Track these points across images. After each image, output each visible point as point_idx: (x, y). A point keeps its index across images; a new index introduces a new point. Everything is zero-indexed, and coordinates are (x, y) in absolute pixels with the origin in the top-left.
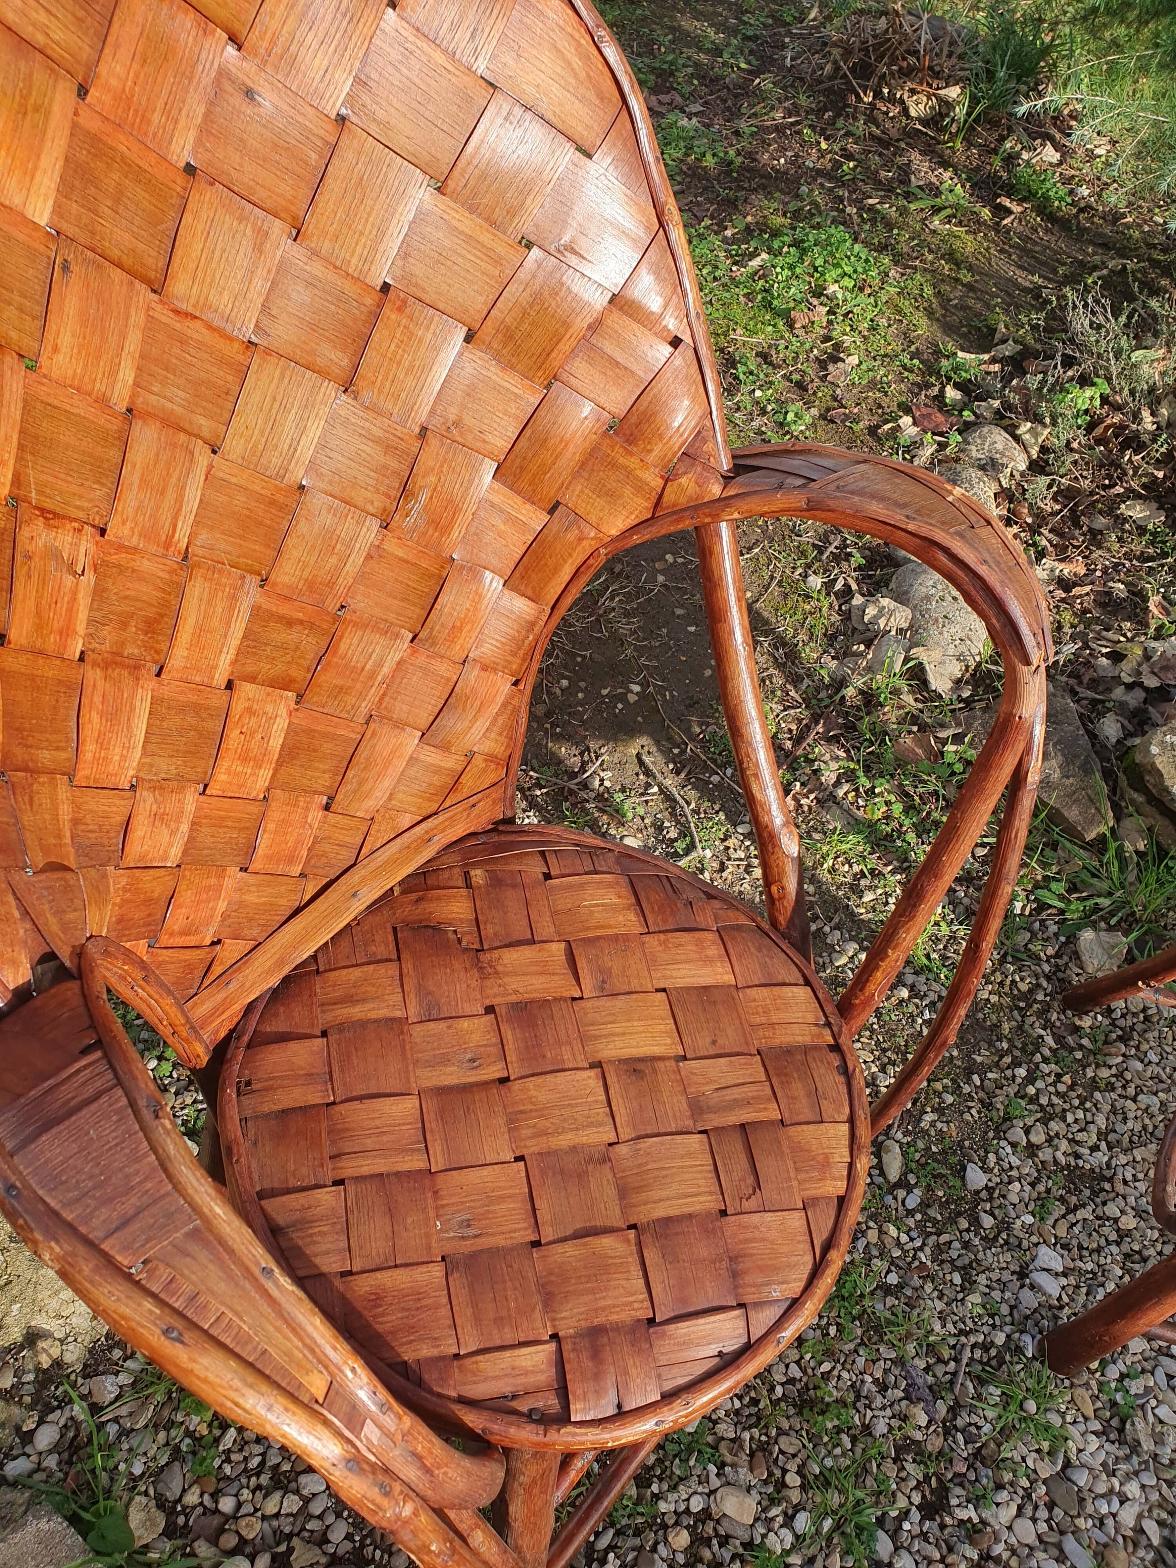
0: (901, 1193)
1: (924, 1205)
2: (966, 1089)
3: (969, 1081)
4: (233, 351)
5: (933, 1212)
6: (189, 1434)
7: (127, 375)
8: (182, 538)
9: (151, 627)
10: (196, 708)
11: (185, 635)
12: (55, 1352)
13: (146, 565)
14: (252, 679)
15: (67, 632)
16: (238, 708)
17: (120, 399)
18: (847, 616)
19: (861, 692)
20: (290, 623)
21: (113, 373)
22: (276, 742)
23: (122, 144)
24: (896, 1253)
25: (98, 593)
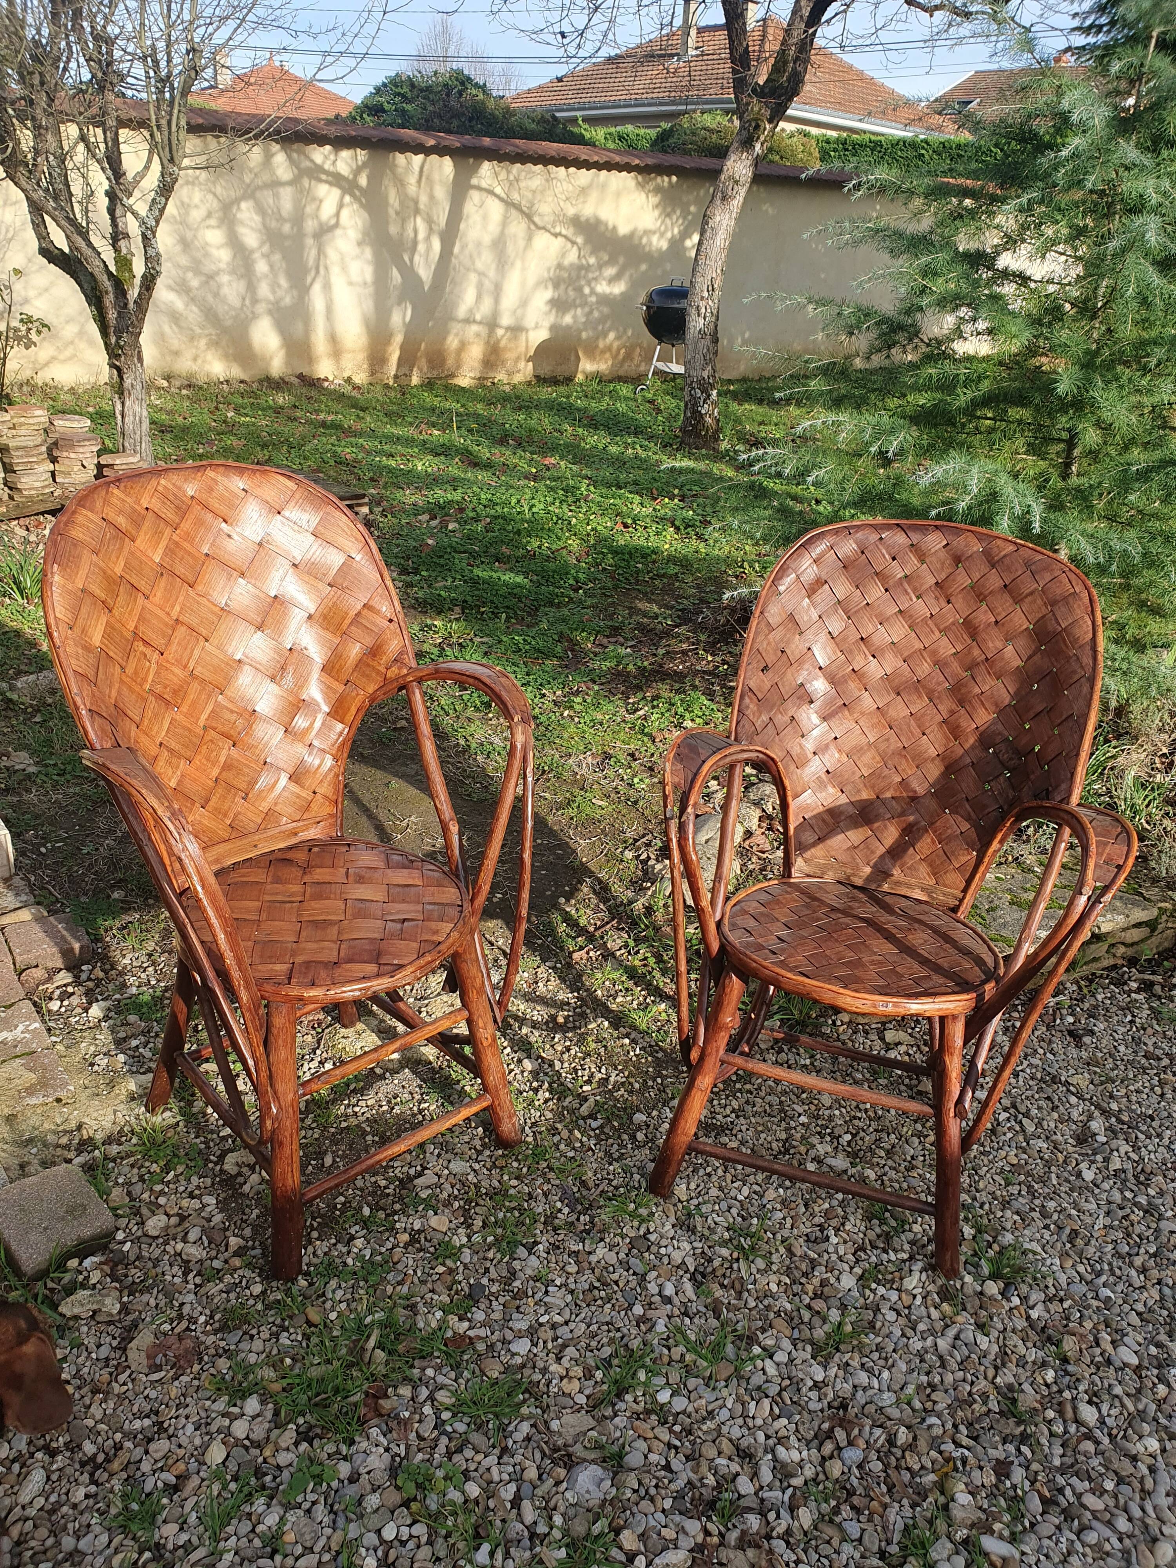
0: (589, 1121)
1: (601, 1127)
2: (650, 1083)
3: (654, 1080)
4: (217, 609)
5: (606, 1130)
6: (149, 1172)
7: (177, 608)
8: (191, 666)
9: (175, 692)
10: (190, 730)
11: (188, 701)
12: (91, 1132)
13: (176, 670)
14: (214, 729)
15: (145, 680)
16: (207, 738)
17: (174, 614)
18: (645, 872)
19: (646, 908)
20: (232, 712)
21: (173, 607)
22: (222, 759)
23: (185, 545)
24: (578, 1145)
25: (157, 673)
